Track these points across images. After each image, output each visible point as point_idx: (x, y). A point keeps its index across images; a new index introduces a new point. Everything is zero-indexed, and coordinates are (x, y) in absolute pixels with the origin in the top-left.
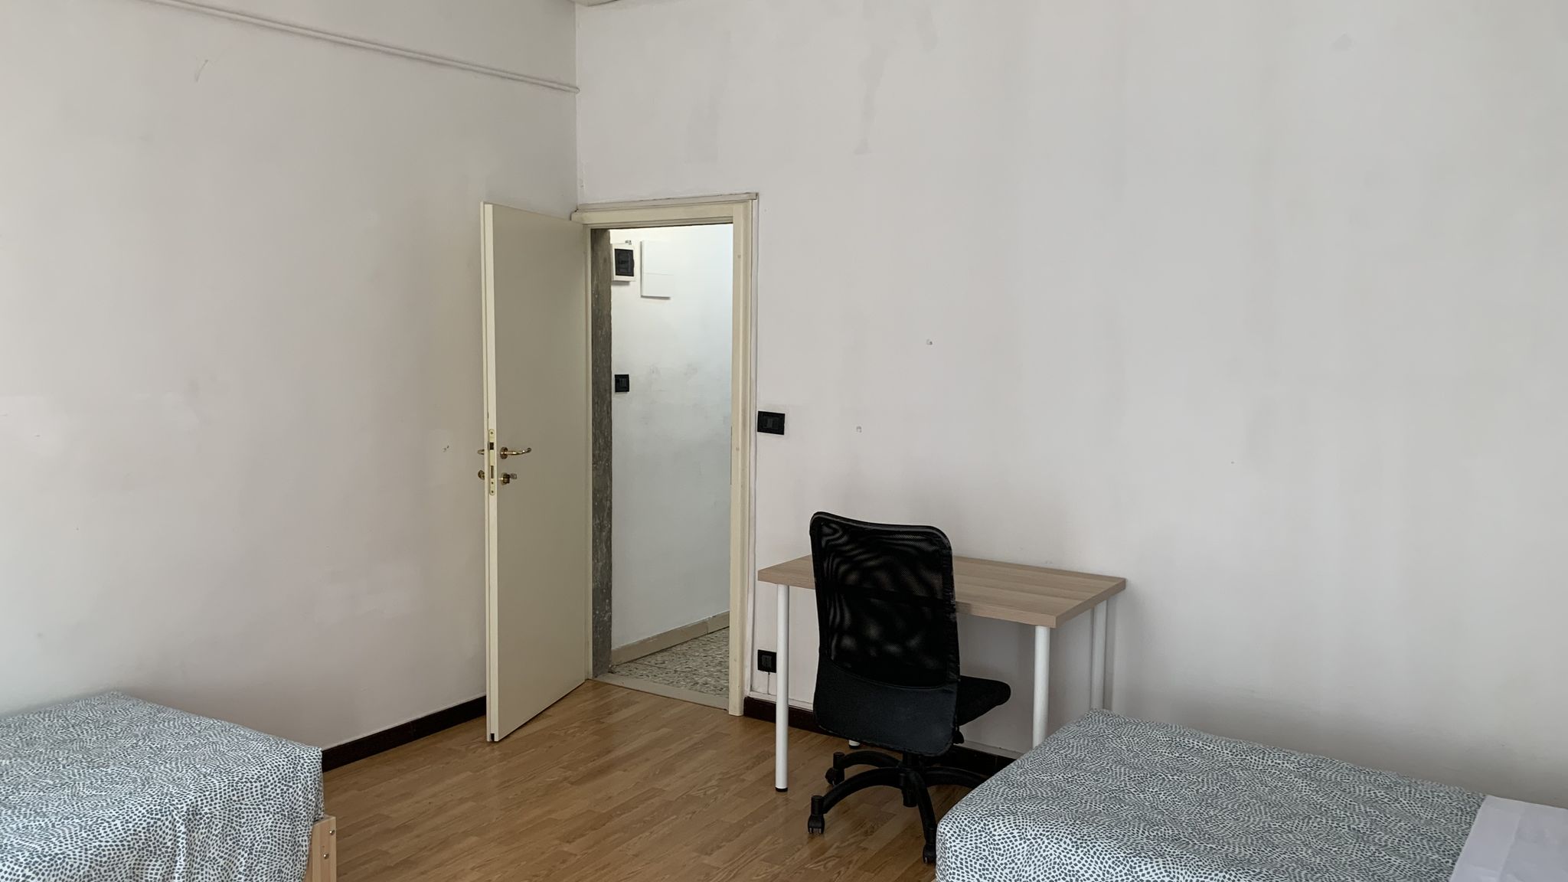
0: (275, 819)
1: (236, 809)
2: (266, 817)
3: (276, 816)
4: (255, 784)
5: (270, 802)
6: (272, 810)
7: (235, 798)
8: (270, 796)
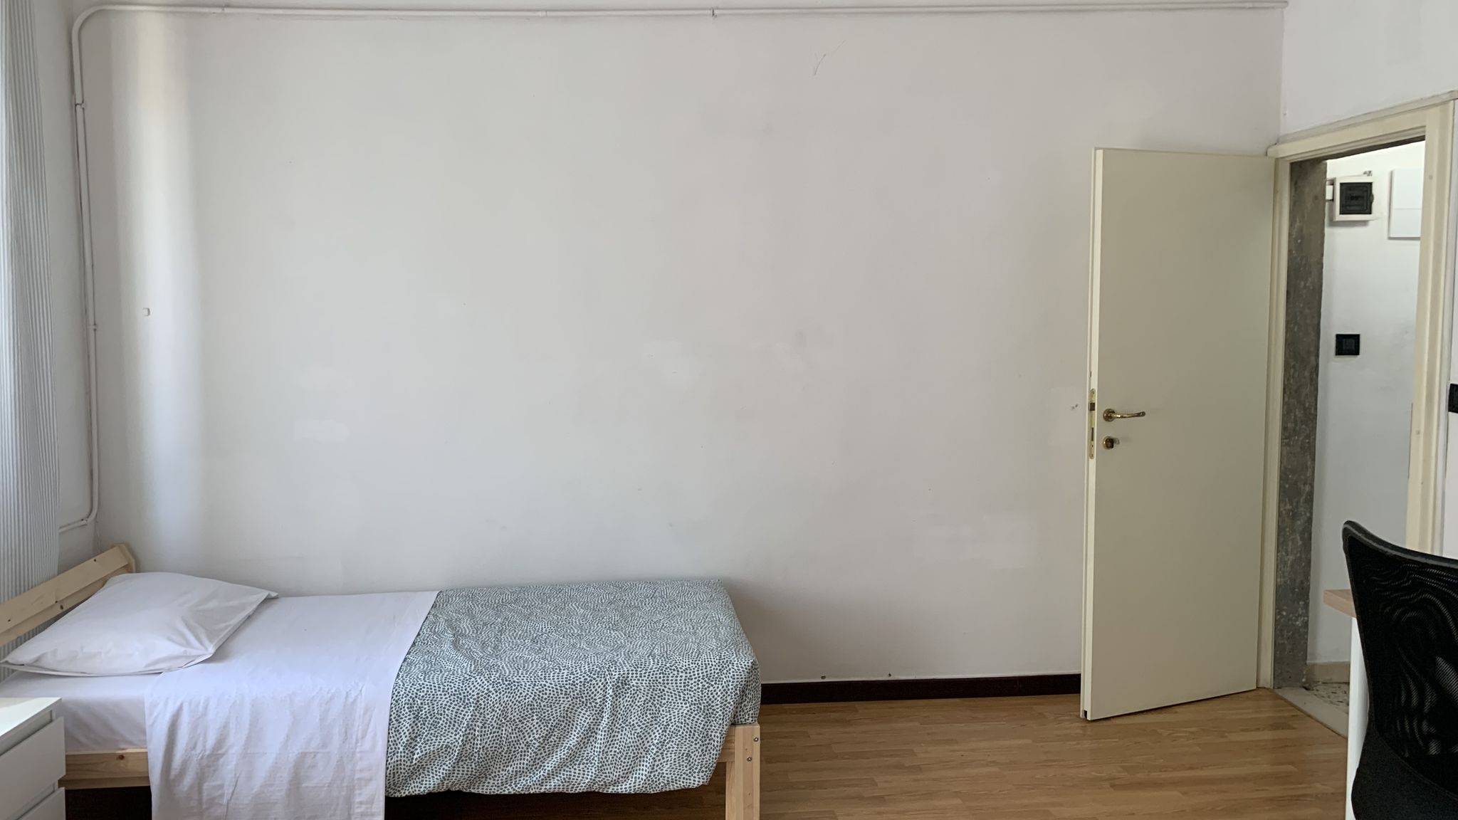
0: (691, 709)
1: (660, 690)
2: (683, 705)
3: (692, 707)
4: (681, 674)
5: (691, 693)
6: (690, 700)
7: (660, 680)
8: (691, 688)
